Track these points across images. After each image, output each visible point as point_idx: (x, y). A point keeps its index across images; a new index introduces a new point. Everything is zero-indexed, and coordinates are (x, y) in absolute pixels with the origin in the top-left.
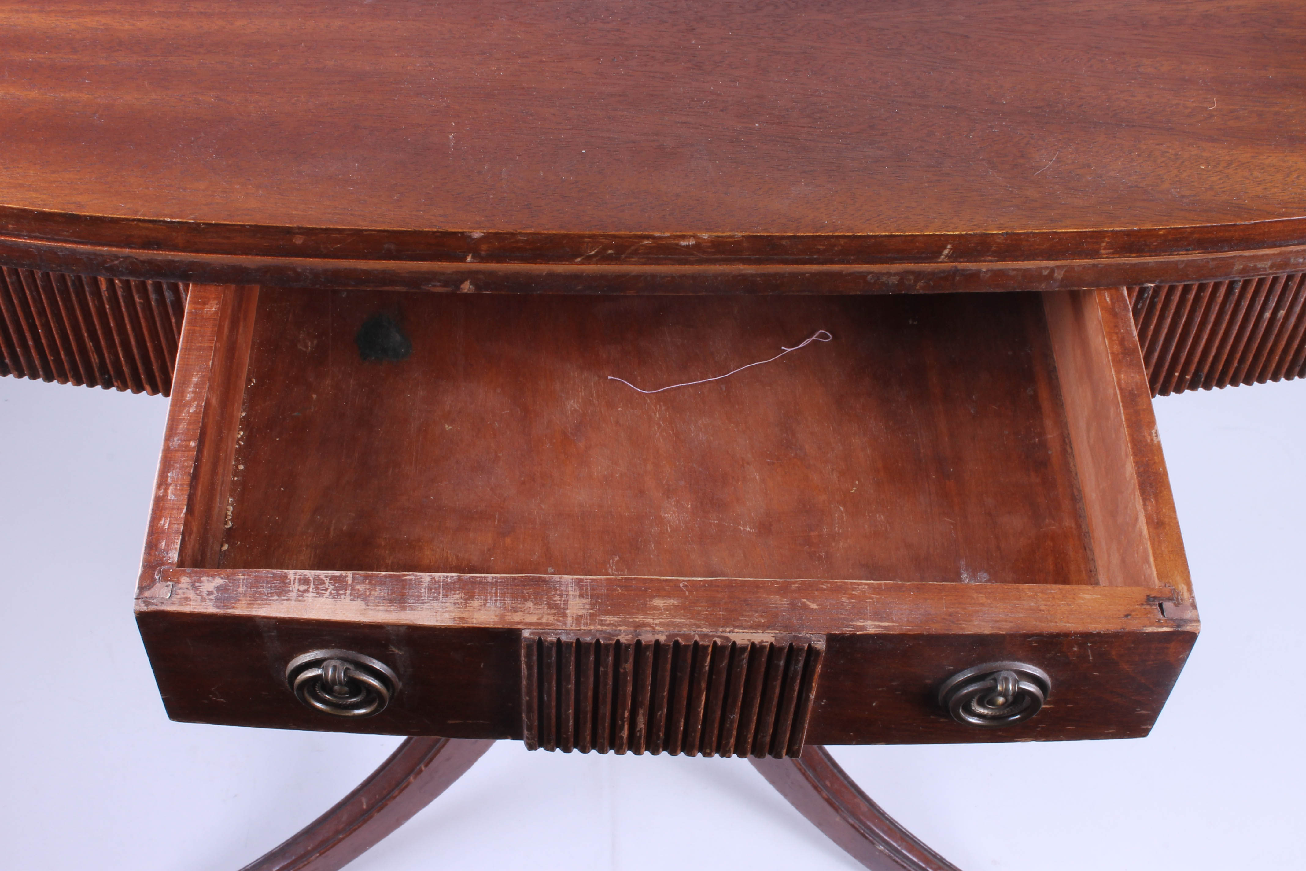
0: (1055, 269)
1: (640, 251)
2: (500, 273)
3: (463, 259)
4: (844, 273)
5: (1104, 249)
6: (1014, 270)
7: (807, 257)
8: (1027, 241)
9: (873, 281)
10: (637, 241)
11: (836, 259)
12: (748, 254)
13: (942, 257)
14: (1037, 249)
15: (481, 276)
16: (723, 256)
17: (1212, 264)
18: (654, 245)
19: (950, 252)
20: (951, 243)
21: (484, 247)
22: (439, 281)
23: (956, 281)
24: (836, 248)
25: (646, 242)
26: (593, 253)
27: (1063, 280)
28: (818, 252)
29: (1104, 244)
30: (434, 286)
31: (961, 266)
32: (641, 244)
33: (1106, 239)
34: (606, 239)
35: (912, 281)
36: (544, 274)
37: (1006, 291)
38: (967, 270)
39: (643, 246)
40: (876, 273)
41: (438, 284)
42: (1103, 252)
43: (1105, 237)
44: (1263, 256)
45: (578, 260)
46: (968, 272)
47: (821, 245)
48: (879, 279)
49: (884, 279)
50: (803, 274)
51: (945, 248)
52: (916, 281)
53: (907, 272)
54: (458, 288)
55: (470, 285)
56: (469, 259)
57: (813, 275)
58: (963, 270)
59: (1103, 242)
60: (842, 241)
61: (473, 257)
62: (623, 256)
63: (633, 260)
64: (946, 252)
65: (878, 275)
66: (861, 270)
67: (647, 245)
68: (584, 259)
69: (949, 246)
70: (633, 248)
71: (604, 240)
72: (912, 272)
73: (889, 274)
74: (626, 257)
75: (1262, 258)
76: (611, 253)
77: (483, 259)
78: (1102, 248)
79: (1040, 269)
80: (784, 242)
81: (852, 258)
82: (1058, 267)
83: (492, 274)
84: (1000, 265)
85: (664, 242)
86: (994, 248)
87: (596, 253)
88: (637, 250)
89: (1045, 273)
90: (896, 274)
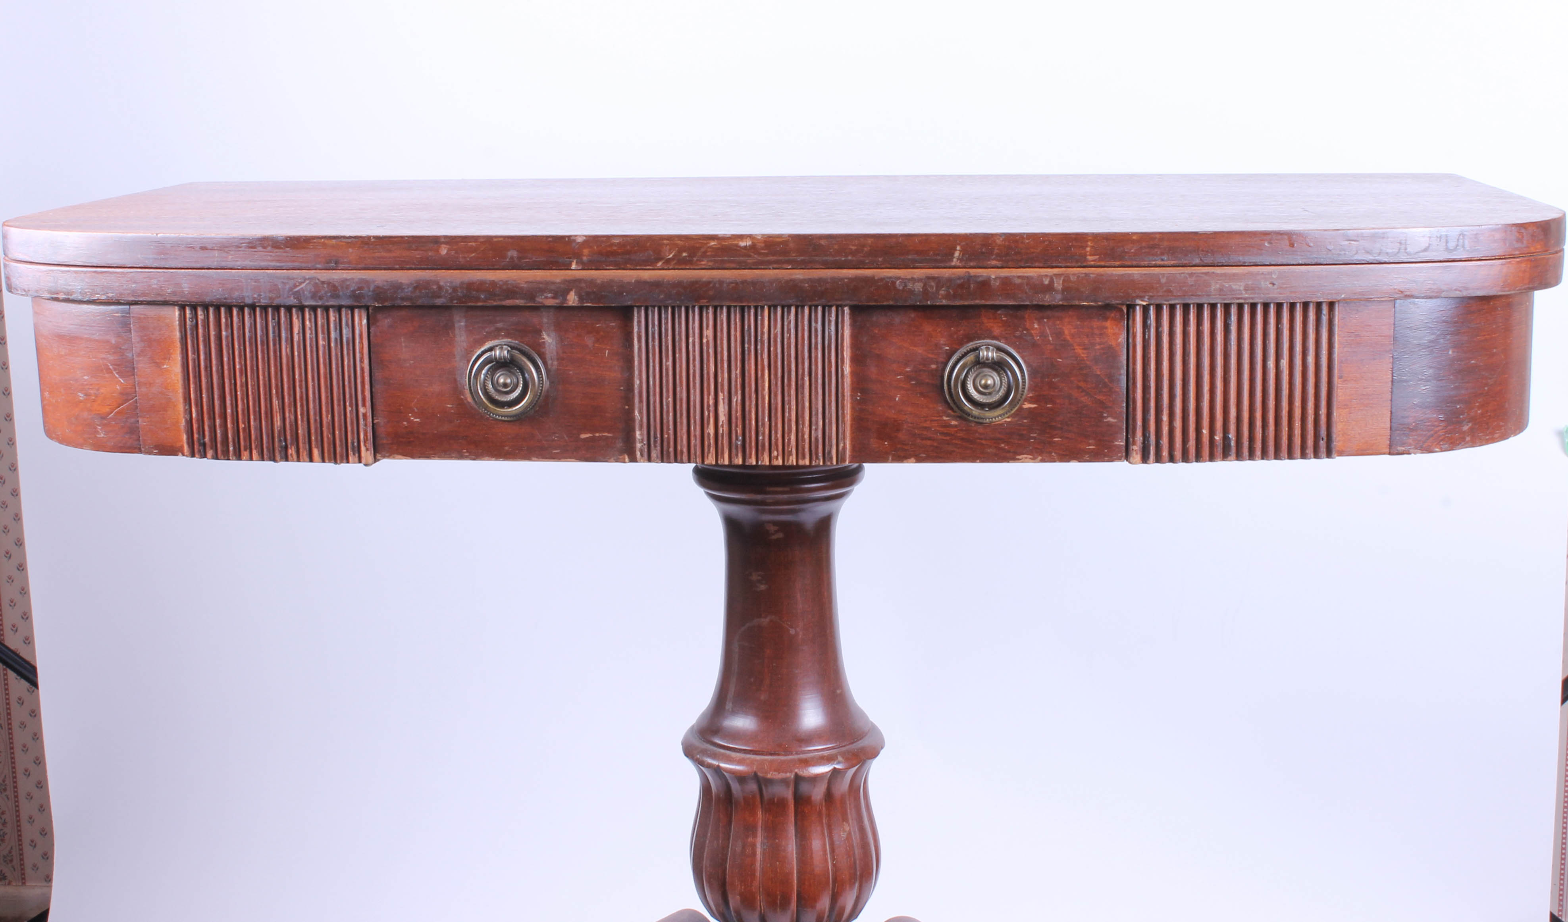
0: (1054, 278)
1: (708, 254)
2: (599, 281)
3: (568, 267)
4: (876, 278)
5: (1090, 255)
6: (1019, 277)
7: (843, 259)
8: (1022, 243)
9: (901, 288)
10: (705, 242)
11: (867, 261)
12: (794, 255)
13: (955, 260)
14: (1033, 253)
15: (583, 285)
16: (775, 258)
17: (1190, 281)
18: (719, 246)
19: (960, 254)
20: (959, 244)
21: (586, 251)
22: (550, 291)
23: (972, 289)
24: (865, 249)
25: (712, 243)
26: (671, 256)
27: (1063, 290)
28: (853, 253)
29: (1088, 249)
30: (546, 298)
31: (973, 272)
32: (708, 245)
33: (1089, 243)
34: (681, 241)
35: (935, 289)
36: (633, 282)
37: (1016, 304)
38: (979, 277)
39: (710, 247)
40: (903, 279)
41: (550, 295)
42: (1089, 258)
43: (1087, 241)
44: (1234, 275)
45: (659, 264)
46: (981, 279)
47: (853, 245)
48: (906, 286)
49: (910, 286)
50: (842, 279)
51: (955, 250)
52: (939, 288)
53: (929, 278)
54: (565, 299)
55: (575, 295)
56: (574, 266)
57: (851, 280)
58: (975, 276)
59: (1087, 247)
60: (870, 241)
61: (577, 263)
62: (695, 259)
63: (703, 263)
64: (957, 254)
65: (904, 281)
66: (890, 275)
67: (714, 246)
68: (663, 263)
69: (958, 248)
70: (703, 250)
71: (679, 242)
72: (933, 278)
73: (913, 280)
74: (697, 260)
75: (1233, 278)
76: (685, 256)
77: (585, 267)
78: (1088, 253)
79: (1041, 277)
80: (823, 242)
81: (880, 259)
82: (1055, 275)
83: (592, 282)
84: (1005, 273)
85: (727, 243)
86: (996, 251)
87: (673, 256)
88: (705, 252)
89: (1046, 282)
90: (920, 280)
